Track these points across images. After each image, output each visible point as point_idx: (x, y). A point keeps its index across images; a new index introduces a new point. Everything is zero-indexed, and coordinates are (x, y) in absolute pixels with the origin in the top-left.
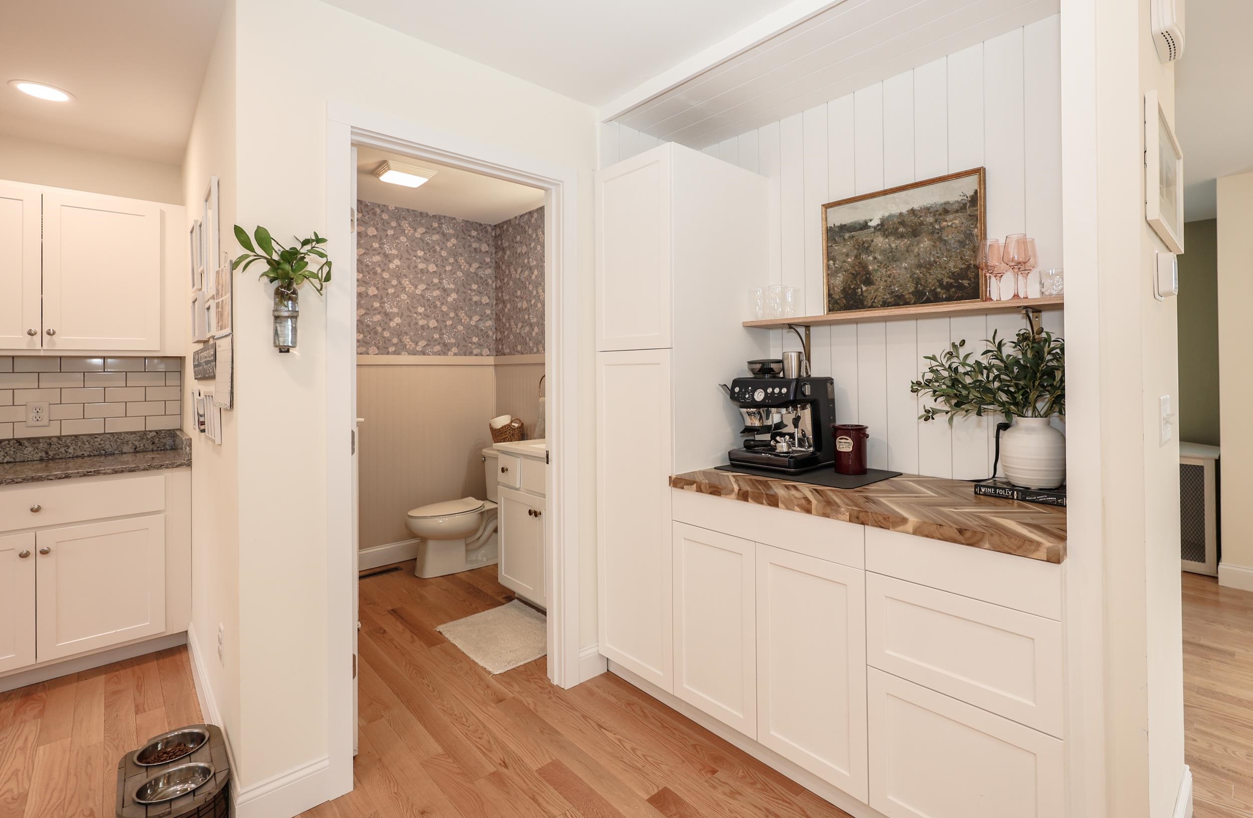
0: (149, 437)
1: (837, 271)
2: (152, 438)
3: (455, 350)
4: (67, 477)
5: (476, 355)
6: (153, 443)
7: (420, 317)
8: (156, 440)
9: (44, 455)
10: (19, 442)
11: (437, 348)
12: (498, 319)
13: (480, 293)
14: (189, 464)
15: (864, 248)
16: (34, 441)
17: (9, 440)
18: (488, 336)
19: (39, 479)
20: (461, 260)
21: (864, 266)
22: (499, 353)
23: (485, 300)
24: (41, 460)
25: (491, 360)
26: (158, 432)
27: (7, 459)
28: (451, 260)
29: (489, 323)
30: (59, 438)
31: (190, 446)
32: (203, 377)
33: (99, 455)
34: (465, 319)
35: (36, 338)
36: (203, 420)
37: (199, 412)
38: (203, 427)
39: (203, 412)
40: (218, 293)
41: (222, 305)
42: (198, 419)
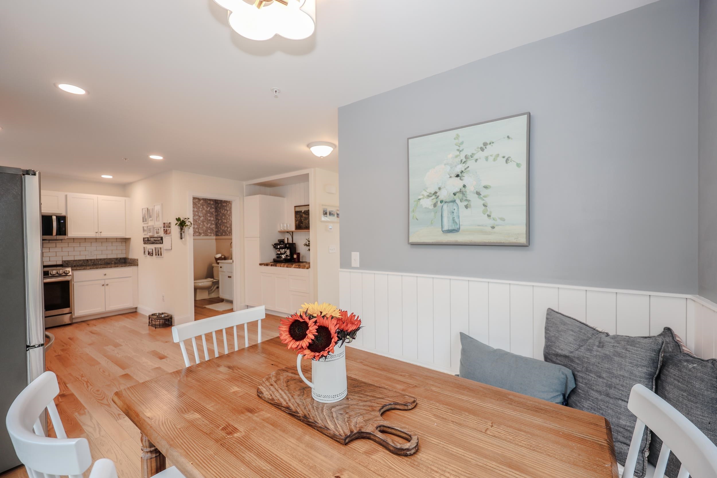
0: (118, 259)
1: (297, 220)
3: (203, 234)
4: (111, 267)
5: (210, 236)
6: (119, 261)
9: (93, 263)
10: (87, 260)
11: (197, 234)
12: (216, 225)
13: (210, 217)
14: (138, 265)
15: (301, 216)
16: (91, 260)
17: (85, 260)
18: (213, 230)
19: (105, 268)
20: (205, 207)
21: (301, 220)
22: (217, 235)
23: (212, 219)
24: (93, 265)
25: (214, 237)
26: (120, 258)
27: (85, 265)
28: (201, 207)
29: (214, 226)
30: (97, 259)
31: (138, 260)
32: (152, 243)
33: (106, 264)
34: (206, 225)
35: (97, 234)
36: (152, 253)
37: (149, 251)
38: (152, 255)
39: (152, 251)
40: (164, 227)
41: (166, 230)
42: (148, 253)
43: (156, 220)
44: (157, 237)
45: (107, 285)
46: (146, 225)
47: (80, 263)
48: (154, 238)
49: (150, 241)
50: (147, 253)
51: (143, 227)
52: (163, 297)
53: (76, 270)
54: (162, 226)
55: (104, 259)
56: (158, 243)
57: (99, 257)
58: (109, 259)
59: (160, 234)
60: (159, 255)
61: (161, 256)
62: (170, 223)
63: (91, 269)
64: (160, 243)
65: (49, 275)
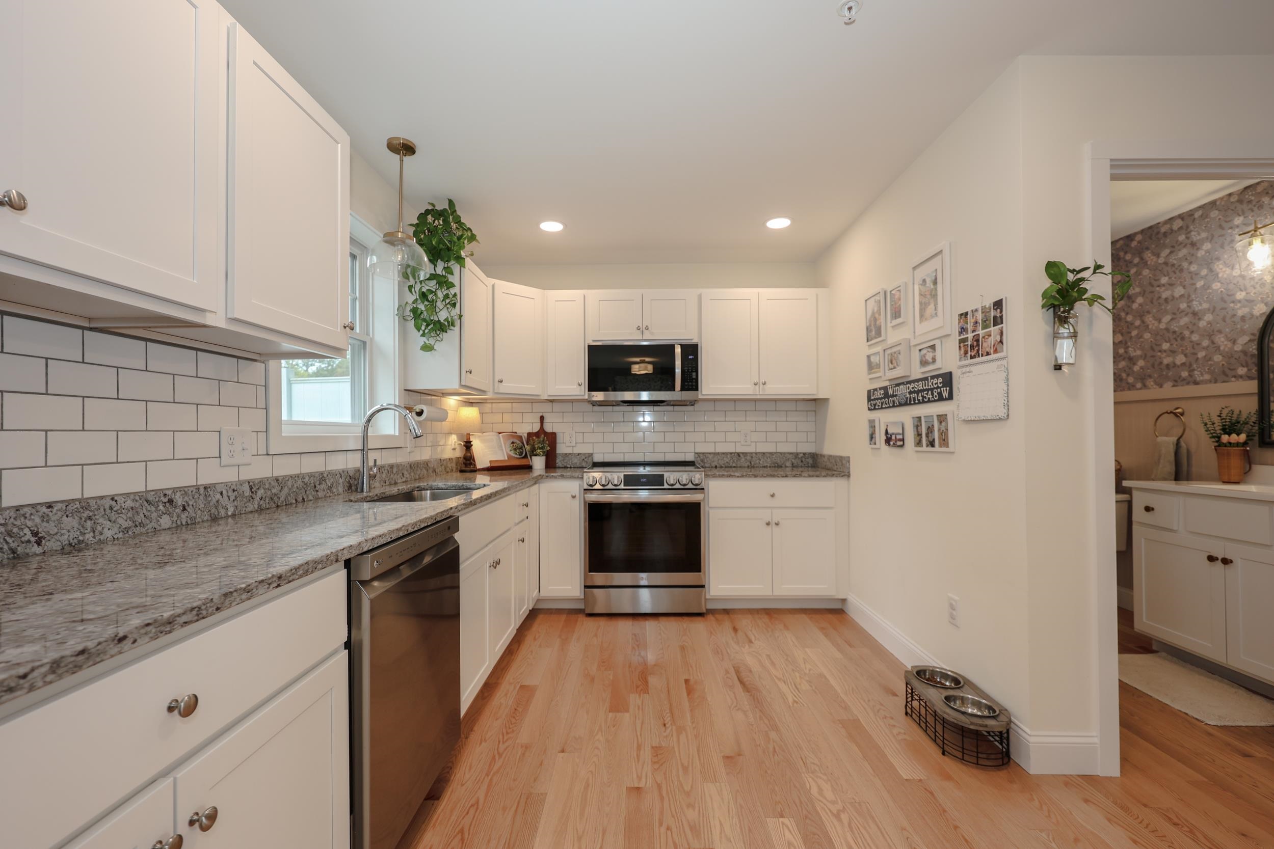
0: (800, 456)
2: (802, 457)
4: (786, 476)
6: (802, 461)
8: (803, 460)
9: (749, 463)
10: (739, 454)
14: (849, 476)
16: (745, 454)
17: (734, 453)
19: (773, 476)
24: (747, 467)
26: (804, 454)
27: (734, 465)
30: (756, 453)
31: (849, 462)
32: (901, 405)
33: (775, 467)
35: (757, 387)
36: (901, 437)
37: (890, 431)
38: (901, 443)
39: (901, 432)
40: (963, 330)
41: (977, 339)
42: (884, 438)
43: (922, 316)
44: (926, 379)
45: (777, 524)
46: (879, 349)
47: (726, 460)
48: (912, 385)
49: (893, 396)
50: (881, 437)
51: (869, 357)
52: (952, 607)
53: (714, 476)
54: (953, 327)
55: (771, 454)
56: (929, 401)
57: (762, 448)
58: (781, 453)
59: (938, 364)
60: (932, 444)
61: (944, 449)
62: (998, 304)
63: (742, 476)
64: (941, 398)
65: (663, 485)
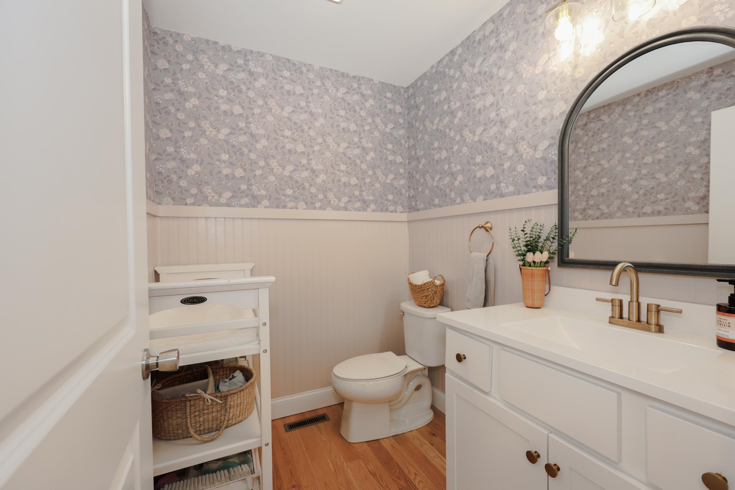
3: (373, 206)
5: (392, 212)
7: (342, 174)
11: (358, 205)
12: (411, 176)
13: (394, 153)
18: (401, 194)
20: (378, 121)
22: (411, 209)
23: (399, 159)
25: (404, 217)
28: (370, 120)
29: (402, 182)
34: (382, 178)
